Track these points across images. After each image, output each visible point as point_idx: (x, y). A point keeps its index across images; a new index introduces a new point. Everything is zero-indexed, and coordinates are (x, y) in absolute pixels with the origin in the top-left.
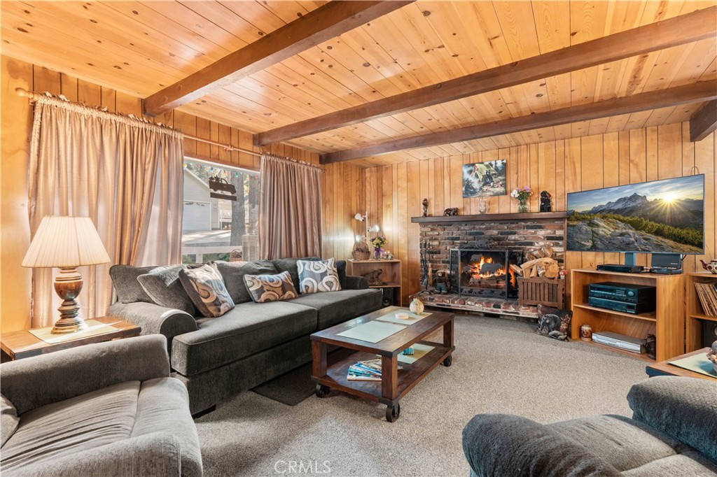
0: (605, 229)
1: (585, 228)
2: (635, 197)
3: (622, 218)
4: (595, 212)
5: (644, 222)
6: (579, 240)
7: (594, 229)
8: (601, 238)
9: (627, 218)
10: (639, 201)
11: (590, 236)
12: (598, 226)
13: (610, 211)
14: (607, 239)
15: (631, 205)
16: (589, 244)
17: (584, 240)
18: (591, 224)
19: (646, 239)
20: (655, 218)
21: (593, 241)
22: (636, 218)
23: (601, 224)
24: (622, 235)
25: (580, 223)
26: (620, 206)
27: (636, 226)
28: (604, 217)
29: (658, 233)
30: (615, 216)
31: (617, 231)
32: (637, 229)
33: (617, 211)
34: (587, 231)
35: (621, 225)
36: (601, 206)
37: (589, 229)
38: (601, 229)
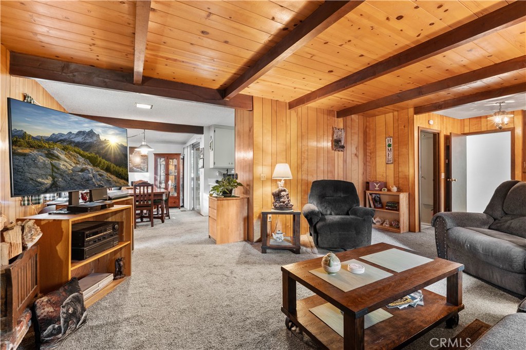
0: (66, 163)
1: (42, 159)
2: (91, 133)
3: (82, 152)
4: (55, 140)
5: (99, 159)
6: (34, 177)
7: (54, 162)
8: (62, 174)
9: (86, 153)
10: (95, 138)
11: (49, 171)
12: (58, 158)
13: (71, 142)
14: (68, 174)
15: (89, 140)
16: (48, 182)
17: (41, 176)
18: (50, 155)
19: (100, 175)
20: (105, 156)
21: (53, 178)
22: (93, 154)
23: (62, 156)
24: (82, 170)
25: (35, 152)
26: (79, 139)
27: (93, 161)
28: (64, 149)
29: (108, 170)
30: (76, 149)
31: (78, 166)
32: (94, 165)
33: (78, 145)
34: (45, 164)
35: (82, 160)
36: (61, 135)
37: (48, 161)
38: (62, 163)
